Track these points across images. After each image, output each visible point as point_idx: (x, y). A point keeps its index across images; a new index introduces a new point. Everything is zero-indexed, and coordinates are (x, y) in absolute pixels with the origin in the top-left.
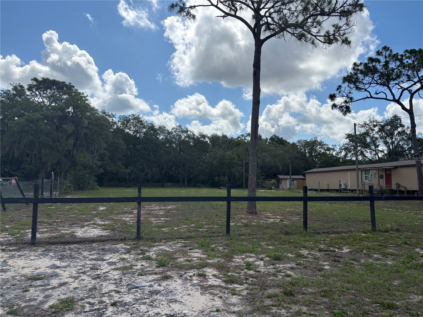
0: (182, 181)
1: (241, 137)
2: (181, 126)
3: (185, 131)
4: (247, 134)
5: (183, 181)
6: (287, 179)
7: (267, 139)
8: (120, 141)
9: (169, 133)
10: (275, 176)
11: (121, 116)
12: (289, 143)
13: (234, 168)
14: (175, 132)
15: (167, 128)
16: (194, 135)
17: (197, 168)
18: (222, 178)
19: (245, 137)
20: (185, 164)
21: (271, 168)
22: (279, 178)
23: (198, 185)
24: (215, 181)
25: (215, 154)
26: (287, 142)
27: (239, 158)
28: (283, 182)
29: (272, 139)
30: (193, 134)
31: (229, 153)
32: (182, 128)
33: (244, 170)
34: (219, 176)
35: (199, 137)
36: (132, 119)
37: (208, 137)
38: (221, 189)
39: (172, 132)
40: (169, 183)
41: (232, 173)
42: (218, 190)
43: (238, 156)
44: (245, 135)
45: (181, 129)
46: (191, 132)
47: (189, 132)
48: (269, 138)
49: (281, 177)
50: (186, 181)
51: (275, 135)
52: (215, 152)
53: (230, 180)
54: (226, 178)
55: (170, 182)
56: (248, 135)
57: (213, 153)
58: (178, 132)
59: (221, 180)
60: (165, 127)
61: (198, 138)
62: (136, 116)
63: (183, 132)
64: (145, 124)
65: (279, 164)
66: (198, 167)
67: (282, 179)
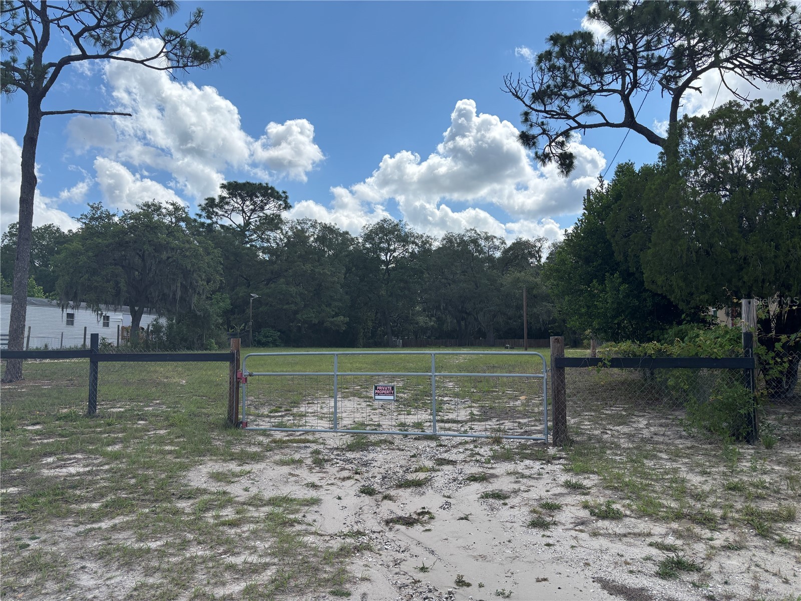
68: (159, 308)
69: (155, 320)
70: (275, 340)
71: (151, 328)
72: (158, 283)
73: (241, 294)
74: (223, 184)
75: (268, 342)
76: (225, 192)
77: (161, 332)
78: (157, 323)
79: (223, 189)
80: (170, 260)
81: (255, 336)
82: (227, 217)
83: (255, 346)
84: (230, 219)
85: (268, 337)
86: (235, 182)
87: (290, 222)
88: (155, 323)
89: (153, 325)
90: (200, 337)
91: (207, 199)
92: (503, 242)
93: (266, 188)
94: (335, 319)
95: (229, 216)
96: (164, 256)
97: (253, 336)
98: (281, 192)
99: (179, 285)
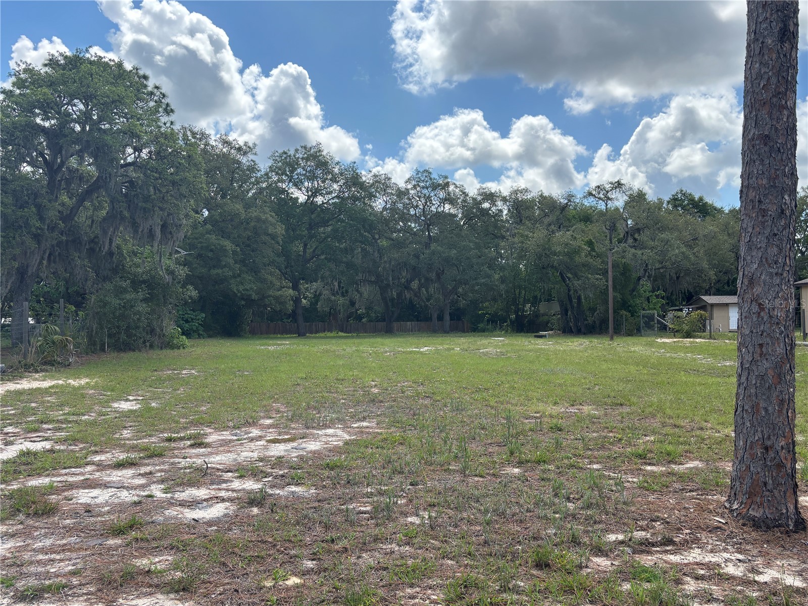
0: (436, 316)
1: (594, 193)
2: (430, 173)
3: (439, 185)
4: (611, 183)
5: (440, 318)
6: (727, 305)
7: (661, 202)
8: (265, 213)
9: (401, 193)
10: (690, 298)
11: (277, 154)
12: (720, 211)
13: (579, 279)
14: (415, 187)
15: (393, 181)
16: (465, 194)
17: (474, 282)
18: (543, 308)
19: (608, 192)
20: (443, 270)
21: (678, 278)
22: (704, 304)
23: (481, 325)
24: (526, 317)
25: (522, 242)
26: (715, 209)
27: (593, 250)
28: (717, 313)
29: (674, 201)
30: (461, 191)
31: (561, 236)
32: (432, 177)
33: (610, 283)
34: (535, 301)
35: (479, 198)
36: (303, 159)
37: (504, 200)
38: (541, 337)
39: (407, 190)
40: (409, 323)
41: (572, 292)
42: (534, 341)
43: (590, 243)
44: (608, 187)
45: (431, 179)
46: (456, 187)
47: (451, 188)
48: (666, 198)
49: (710, 299)
50: (447, 317)
51: (682, 191)
52: (522, 236)
53: (566, 311)
54: (556, 307)
55: (412, 321)
56: (616, 188)
57: (516, 240)
58: (423, 188)
59: (542, 312)
60: (389, 179)
61: (477, 203)
62: (312, 151)
63: (435, 187)
64: (336, 170)
65: (705, 265)
66: (476, 279)
67: (712, 305)
70: (197, 326)
85: (187, 321)
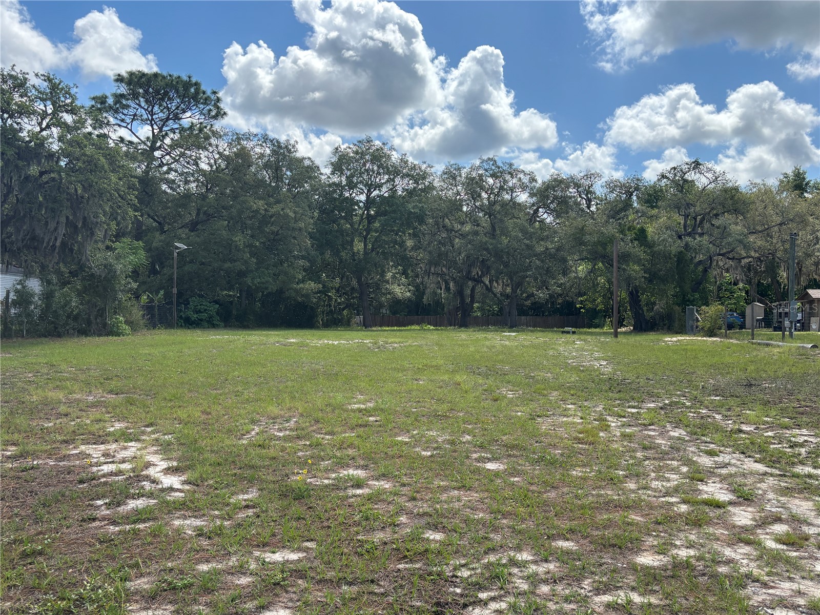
1: (668, 175)
30: (532, 178)
46: (526, 174)
50: (513, 312)
68: (26, 261)
69: (20, 283)
70: (211, 317)
71: (12, 296)
72: (25, 216)
73: (154, 244)
74: (119, 75)
75: (201, 320)
76: (122, 89)
77: (31, 303)
78: (24, 287)
79: (118, 83)
80: (45, 178)
81: (181, 311)
82: (126, 127)
83: (181, 326)
84: (131, 130)
85: (200, 312)
86: (139, 71)
87: (230, 134)
88: (19, 287)
89: (17, 291)
90: (101, 313)
91: (94, 98)
92: (533, 180)
93: (187, 85)
94: (301, 285)
95: (129, 126)
96: (34, 170)
97: (177, 310)
98: (209, 93)
99: (63, 220)
